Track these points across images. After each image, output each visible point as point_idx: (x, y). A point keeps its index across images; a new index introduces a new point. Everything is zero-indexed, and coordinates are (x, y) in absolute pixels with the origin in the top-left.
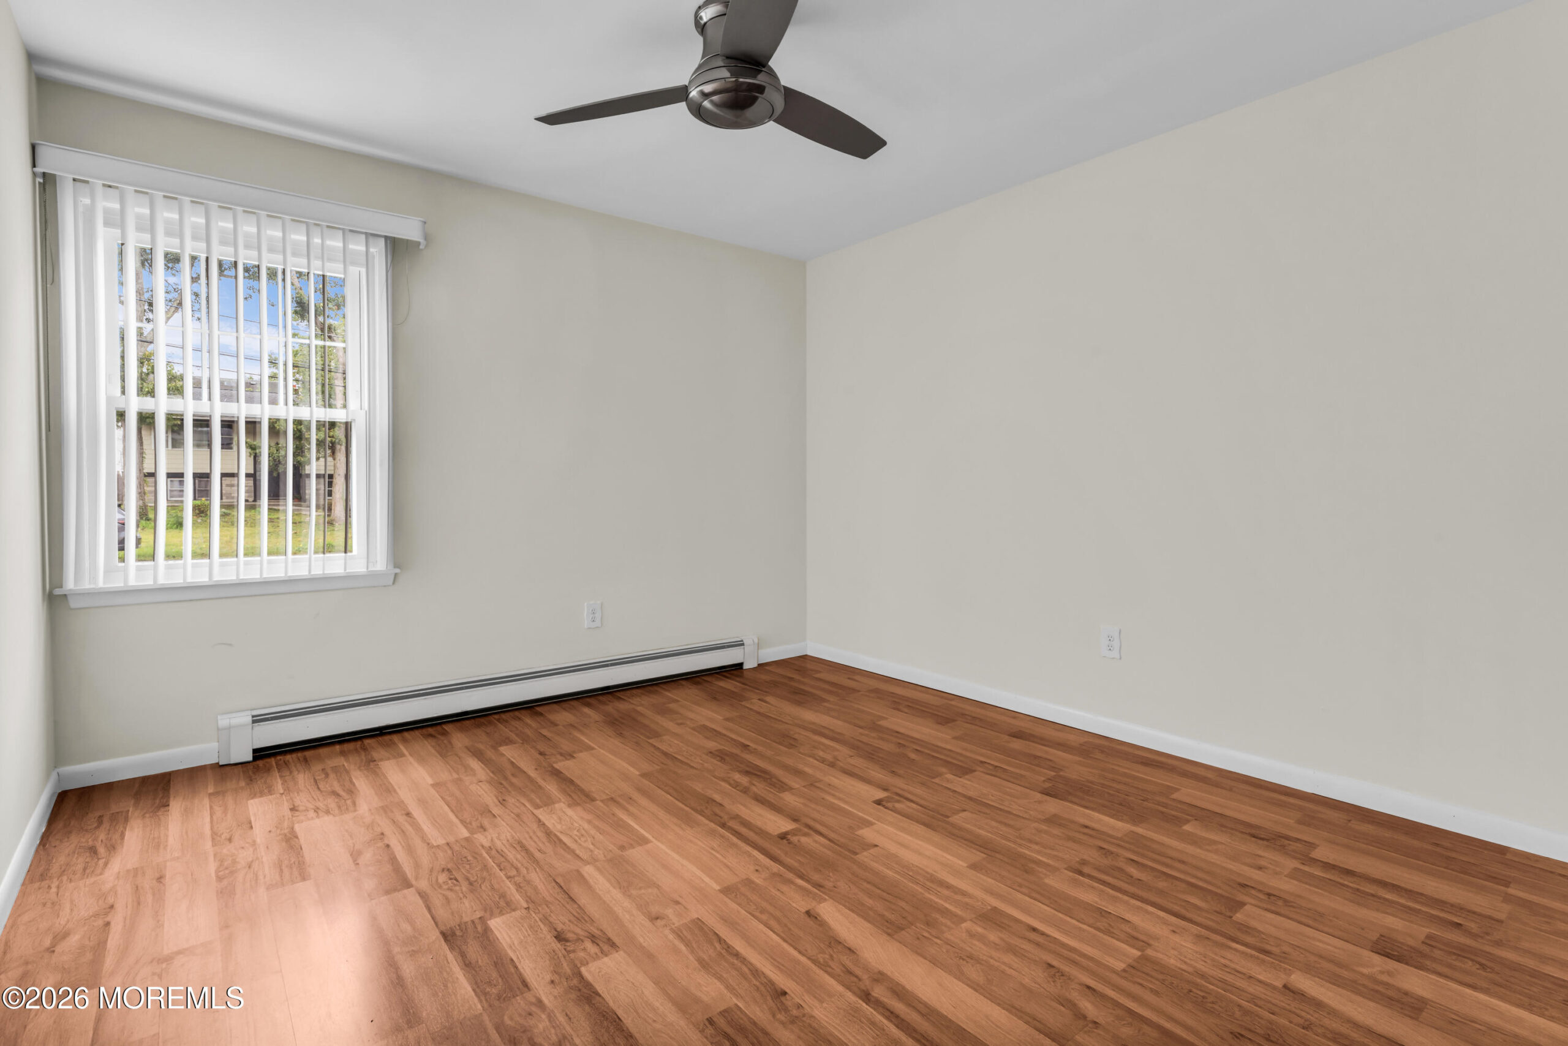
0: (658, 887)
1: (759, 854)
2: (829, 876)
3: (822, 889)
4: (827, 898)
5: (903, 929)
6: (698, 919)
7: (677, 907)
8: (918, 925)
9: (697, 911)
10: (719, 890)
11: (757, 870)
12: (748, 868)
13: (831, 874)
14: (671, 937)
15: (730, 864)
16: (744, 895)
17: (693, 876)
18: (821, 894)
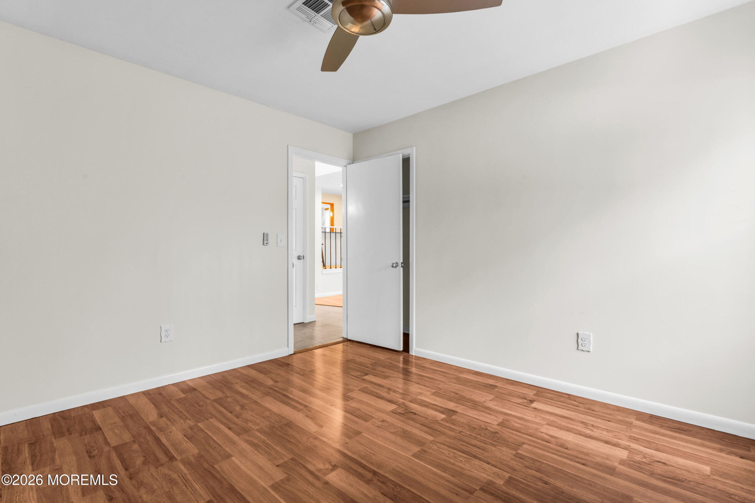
0: (391, 432)
1: (347, 453)
2: (310, 444)
3: (315, 437)
4: (313, 433)
5: (285, 424)
6: (367, 422)
7: (378, 425)
8: (277, 426)
9: (368, 424)
10: (362, 433)
11: (347, 443)
12: (351, 444)
13: (309, 445)
14: (374, 416)
15: (362, 446)
16: (350, 432)
17: (377, 438)
18: (315, 435)
